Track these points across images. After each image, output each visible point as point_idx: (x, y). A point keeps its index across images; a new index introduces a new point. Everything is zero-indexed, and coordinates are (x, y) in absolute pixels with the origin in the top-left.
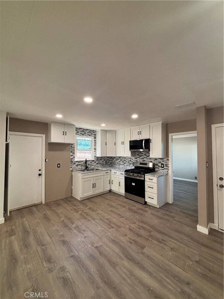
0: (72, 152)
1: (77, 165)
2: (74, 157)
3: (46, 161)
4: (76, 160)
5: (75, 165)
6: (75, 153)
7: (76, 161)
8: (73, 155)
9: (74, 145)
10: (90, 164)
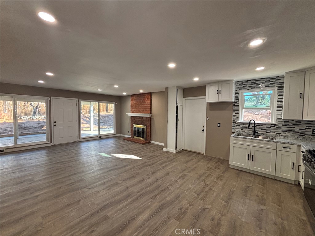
0: (235, 111)
1: (242, 128)
2: (238, 118)
3: (207, 119)
4: (240, 121)
5: (238, 127)
6: (239, 113)
7: (241, 123)
8: (236, 115)
9: (238, 103)
10: (267, 129)
